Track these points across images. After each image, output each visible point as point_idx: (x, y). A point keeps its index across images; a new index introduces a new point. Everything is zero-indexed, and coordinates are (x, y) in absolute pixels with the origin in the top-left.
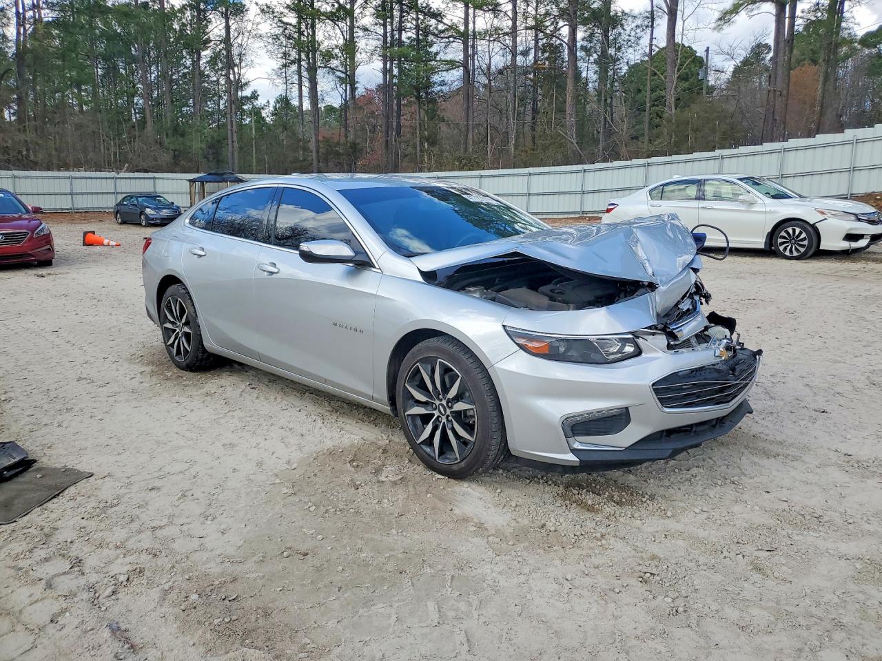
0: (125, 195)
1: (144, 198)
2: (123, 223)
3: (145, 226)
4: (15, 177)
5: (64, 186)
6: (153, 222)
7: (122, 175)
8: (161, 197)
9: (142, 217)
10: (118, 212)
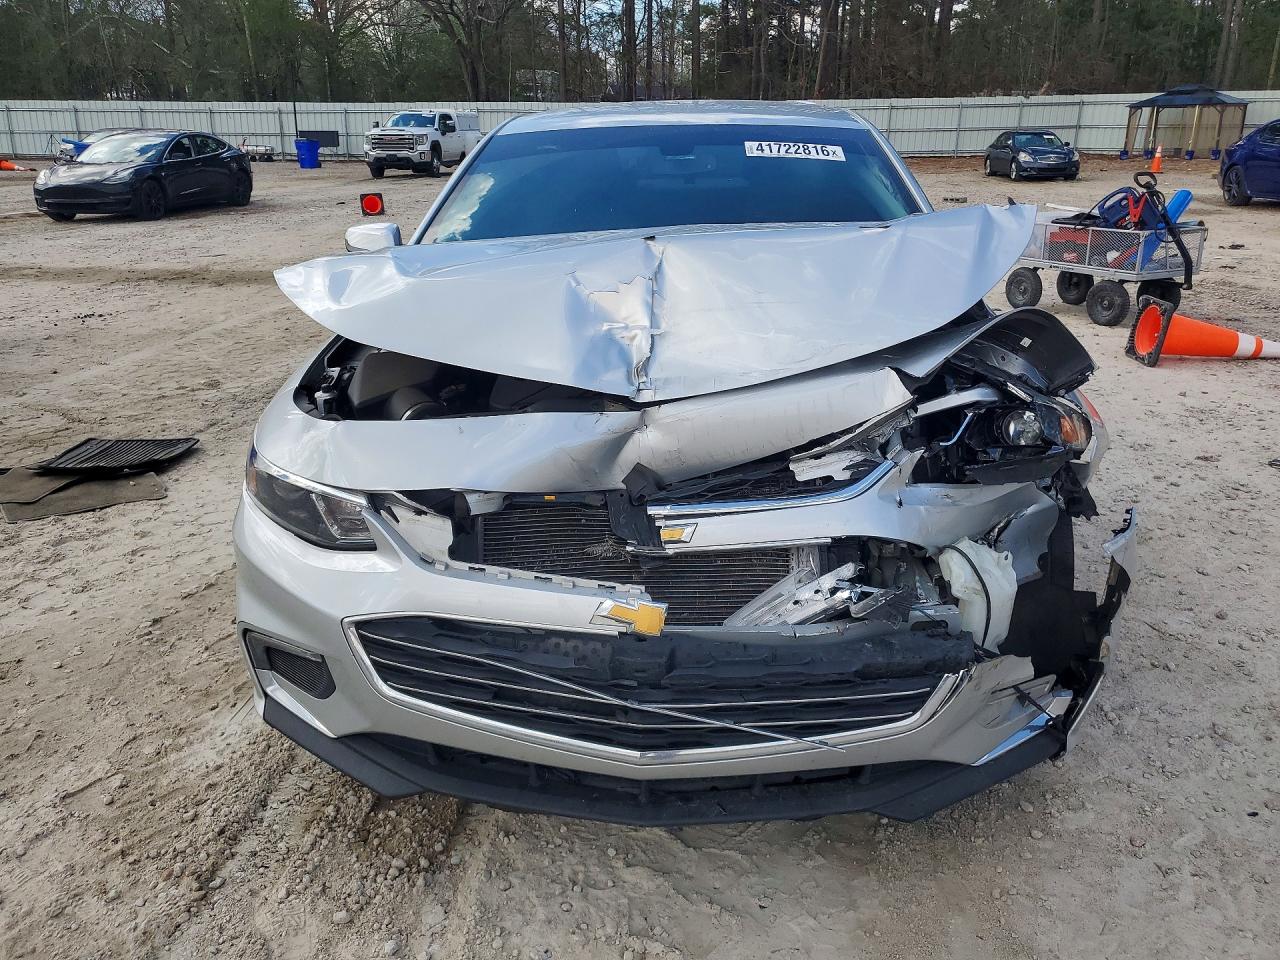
0: (1001, 132)
1: (1029, 136)
2: (993, 174)
3: (1015, 180)
4: (893, 108)
5: (949, 119)
6: (1025, 174)
7: (1033, 99)
8: (1052, 134)
9: (1013, 166)
10: (988, 157)
